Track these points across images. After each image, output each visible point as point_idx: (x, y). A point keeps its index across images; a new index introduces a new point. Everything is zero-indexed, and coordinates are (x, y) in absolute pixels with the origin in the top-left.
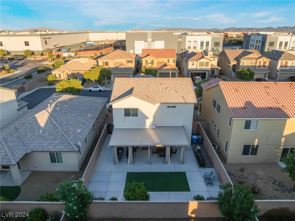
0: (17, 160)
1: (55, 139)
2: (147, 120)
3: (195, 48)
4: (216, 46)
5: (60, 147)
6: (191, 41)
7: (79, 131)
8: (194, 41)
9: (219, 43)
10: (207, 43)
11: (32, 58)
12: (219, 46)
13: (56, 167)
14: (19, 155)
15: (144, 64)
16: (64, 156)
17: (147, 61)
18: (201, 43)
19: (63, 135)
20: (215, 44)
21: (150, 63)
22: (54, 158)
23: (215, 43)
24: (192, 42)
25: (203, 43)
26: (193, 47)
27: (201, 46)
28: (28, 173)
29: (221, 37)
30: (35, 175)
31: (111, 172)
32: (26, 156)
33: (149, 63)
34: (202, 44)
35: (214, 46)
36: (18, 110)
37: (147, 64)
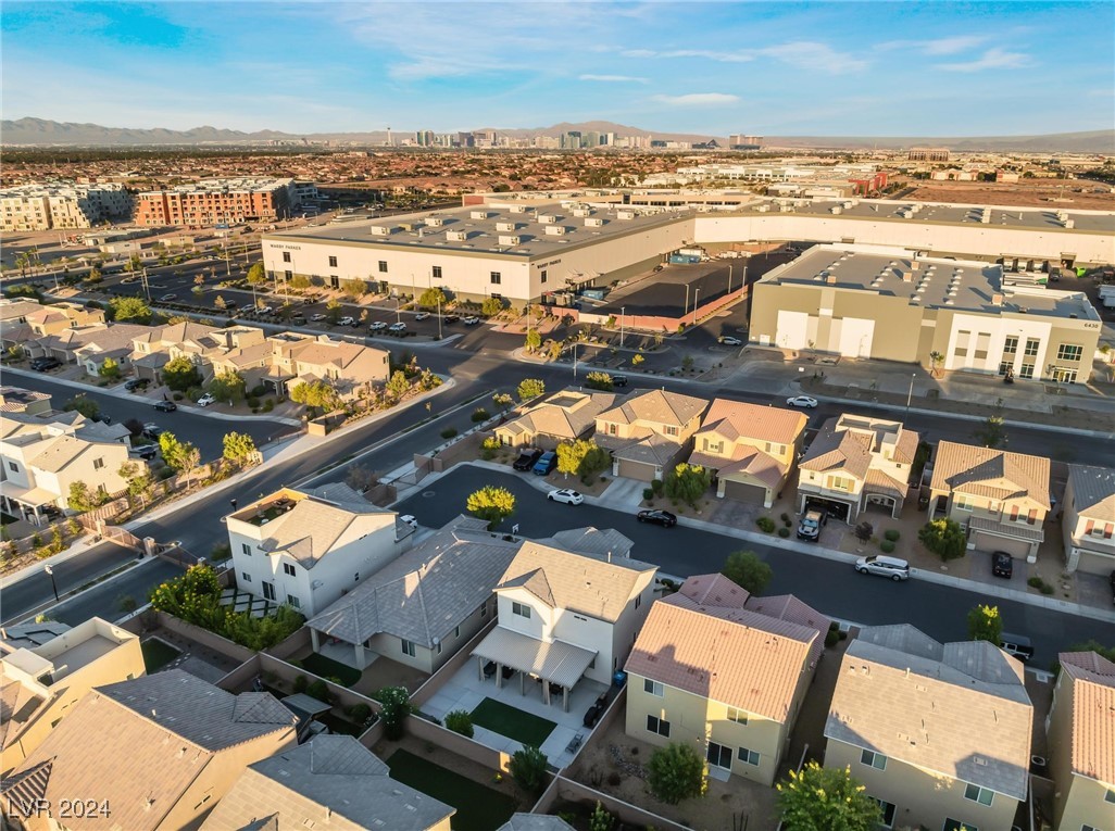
0: (364, 640)
1: (412, 623)
2: (544, 626)
3: (981, 355)
4: (1066, 357)
5: (414, 637)
6: (969, 333)
7: (449, 617)
8: (980, 334)
9: (1080, 349)
10: (1032, 347)
11: (497, 325)
12: (1078, 358)
13: (406, 659)
14: (367, 634)
15: (699, 447)
16: (417, 649)
17: (706, 441)
18: (1008, 341)
19: (423, 621)
20: (1061, 350)
21: (716, 447)
22: (407, 647)
23: (1062, 347)
24: (974, 337)
25: (1015, 342)
26: (977, 351)
27: (1006, 350)
28: (374, 658)
29: (1088, 329)
30: (384, 661)
31: (469, 689)
32: (376, 636)
33: (712, 446)
34: (1011, 344)
35: (1060, 356)
36: (396, 542)
37: (705, 447)
